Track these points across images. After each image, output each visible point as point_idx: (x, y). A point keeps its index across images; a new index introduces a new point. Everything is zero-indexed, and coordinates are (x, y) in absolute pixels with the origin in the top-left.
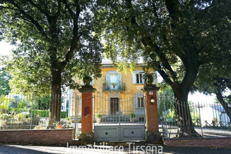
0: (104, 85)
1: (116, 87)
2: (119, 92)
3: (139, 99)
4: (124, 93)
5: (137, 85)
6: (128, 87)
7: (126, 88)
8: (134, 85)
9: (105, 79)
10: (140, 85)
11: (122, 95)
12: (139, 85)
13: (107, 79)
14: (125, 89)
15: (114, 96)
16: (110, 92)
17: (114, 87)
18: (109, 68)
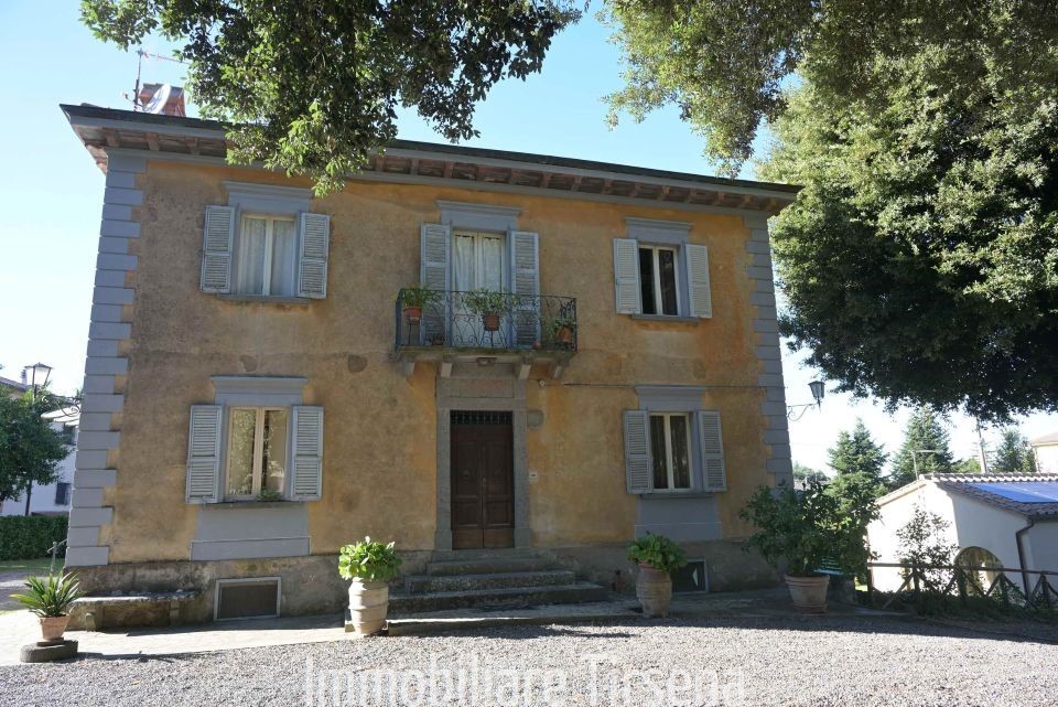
0: (413, 300)
2: (525, 370)
3: (656, 423)
4: (560, 378)
5: (646, 327)
6: (582, 334)
8: (629, 321)
9: (418, 262)
10: (666, 323)
11: (543, 396)
12: (657, 328)
13: (427, 263)
14: (573, 347)
15: (482, 401)
16: (456, 367)
17: (491, 323)
18: (450, 186)
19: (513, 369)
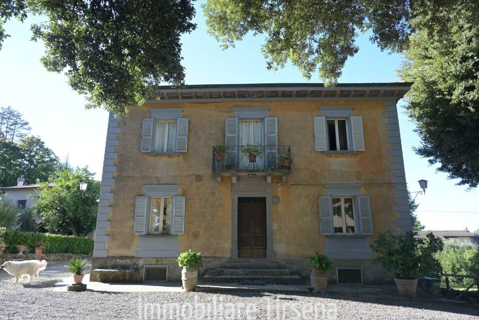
0: (219, 151)
1: (260, 162)
2: (269, 179)
4: (286, 182)
5: (330, 157)
6: (298, 161)
7: (292, 165)
8: (321, 154)
9: (224, 134)
10: (342, 154)
11: (280, 190)
12: (336, 157)
13: (228, 135)
14: (289, 168)
15: (253, 193)
16: (238, 178)
17: (252, 159)
18: (238, 101)
19: (265, 179)
